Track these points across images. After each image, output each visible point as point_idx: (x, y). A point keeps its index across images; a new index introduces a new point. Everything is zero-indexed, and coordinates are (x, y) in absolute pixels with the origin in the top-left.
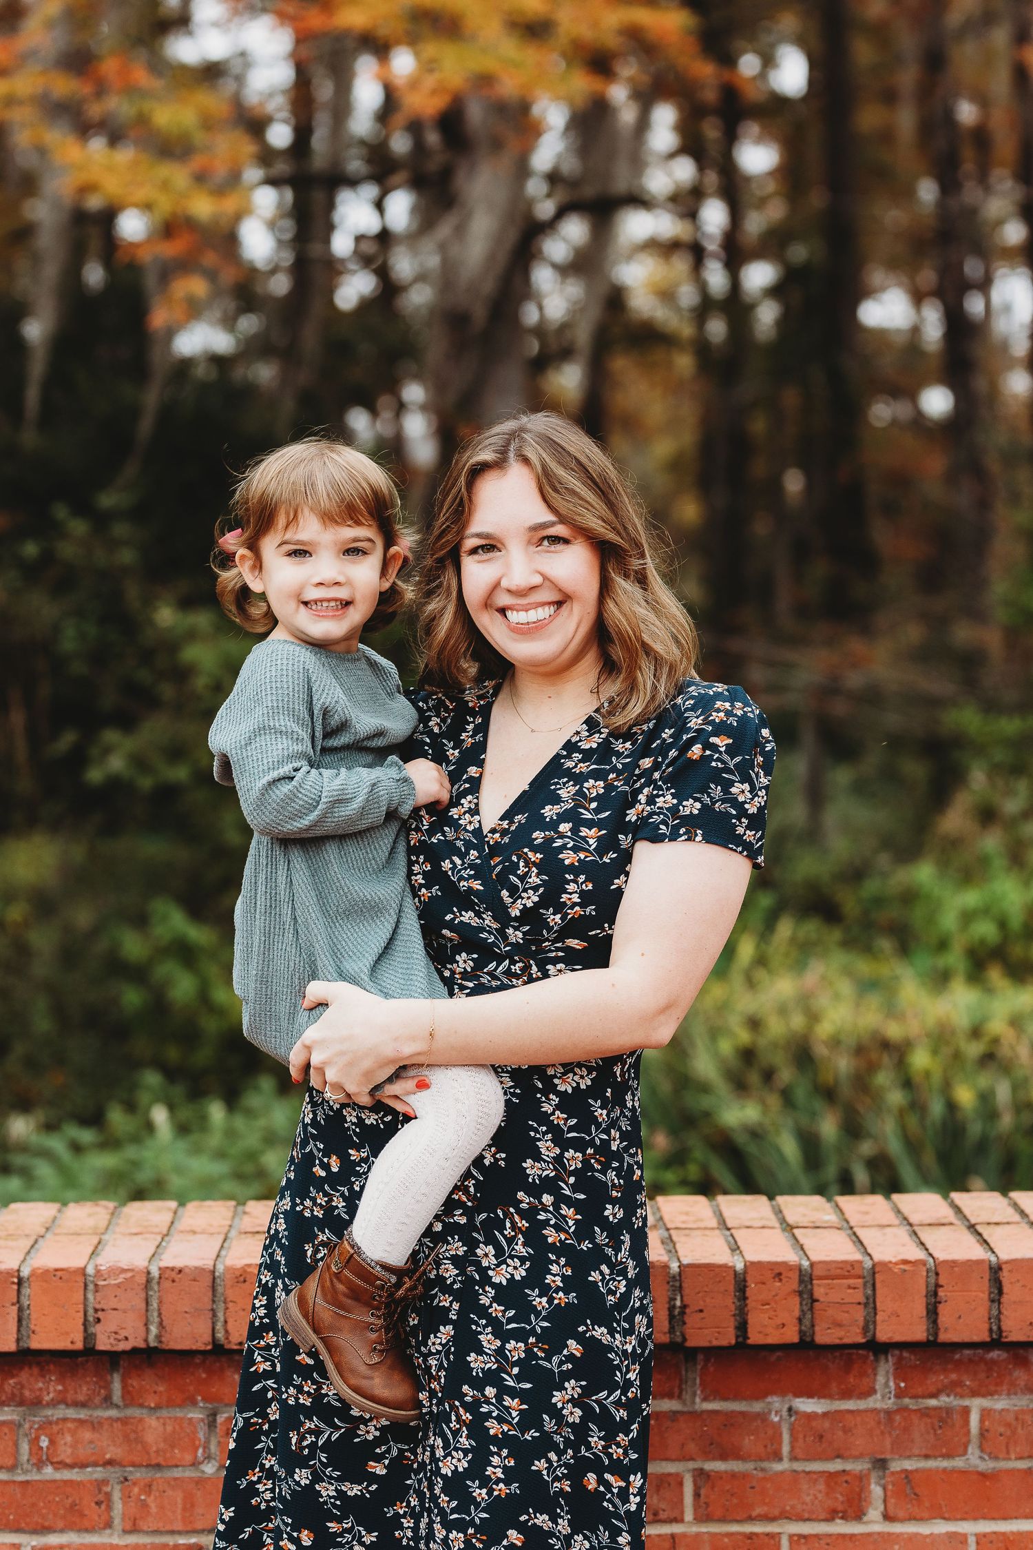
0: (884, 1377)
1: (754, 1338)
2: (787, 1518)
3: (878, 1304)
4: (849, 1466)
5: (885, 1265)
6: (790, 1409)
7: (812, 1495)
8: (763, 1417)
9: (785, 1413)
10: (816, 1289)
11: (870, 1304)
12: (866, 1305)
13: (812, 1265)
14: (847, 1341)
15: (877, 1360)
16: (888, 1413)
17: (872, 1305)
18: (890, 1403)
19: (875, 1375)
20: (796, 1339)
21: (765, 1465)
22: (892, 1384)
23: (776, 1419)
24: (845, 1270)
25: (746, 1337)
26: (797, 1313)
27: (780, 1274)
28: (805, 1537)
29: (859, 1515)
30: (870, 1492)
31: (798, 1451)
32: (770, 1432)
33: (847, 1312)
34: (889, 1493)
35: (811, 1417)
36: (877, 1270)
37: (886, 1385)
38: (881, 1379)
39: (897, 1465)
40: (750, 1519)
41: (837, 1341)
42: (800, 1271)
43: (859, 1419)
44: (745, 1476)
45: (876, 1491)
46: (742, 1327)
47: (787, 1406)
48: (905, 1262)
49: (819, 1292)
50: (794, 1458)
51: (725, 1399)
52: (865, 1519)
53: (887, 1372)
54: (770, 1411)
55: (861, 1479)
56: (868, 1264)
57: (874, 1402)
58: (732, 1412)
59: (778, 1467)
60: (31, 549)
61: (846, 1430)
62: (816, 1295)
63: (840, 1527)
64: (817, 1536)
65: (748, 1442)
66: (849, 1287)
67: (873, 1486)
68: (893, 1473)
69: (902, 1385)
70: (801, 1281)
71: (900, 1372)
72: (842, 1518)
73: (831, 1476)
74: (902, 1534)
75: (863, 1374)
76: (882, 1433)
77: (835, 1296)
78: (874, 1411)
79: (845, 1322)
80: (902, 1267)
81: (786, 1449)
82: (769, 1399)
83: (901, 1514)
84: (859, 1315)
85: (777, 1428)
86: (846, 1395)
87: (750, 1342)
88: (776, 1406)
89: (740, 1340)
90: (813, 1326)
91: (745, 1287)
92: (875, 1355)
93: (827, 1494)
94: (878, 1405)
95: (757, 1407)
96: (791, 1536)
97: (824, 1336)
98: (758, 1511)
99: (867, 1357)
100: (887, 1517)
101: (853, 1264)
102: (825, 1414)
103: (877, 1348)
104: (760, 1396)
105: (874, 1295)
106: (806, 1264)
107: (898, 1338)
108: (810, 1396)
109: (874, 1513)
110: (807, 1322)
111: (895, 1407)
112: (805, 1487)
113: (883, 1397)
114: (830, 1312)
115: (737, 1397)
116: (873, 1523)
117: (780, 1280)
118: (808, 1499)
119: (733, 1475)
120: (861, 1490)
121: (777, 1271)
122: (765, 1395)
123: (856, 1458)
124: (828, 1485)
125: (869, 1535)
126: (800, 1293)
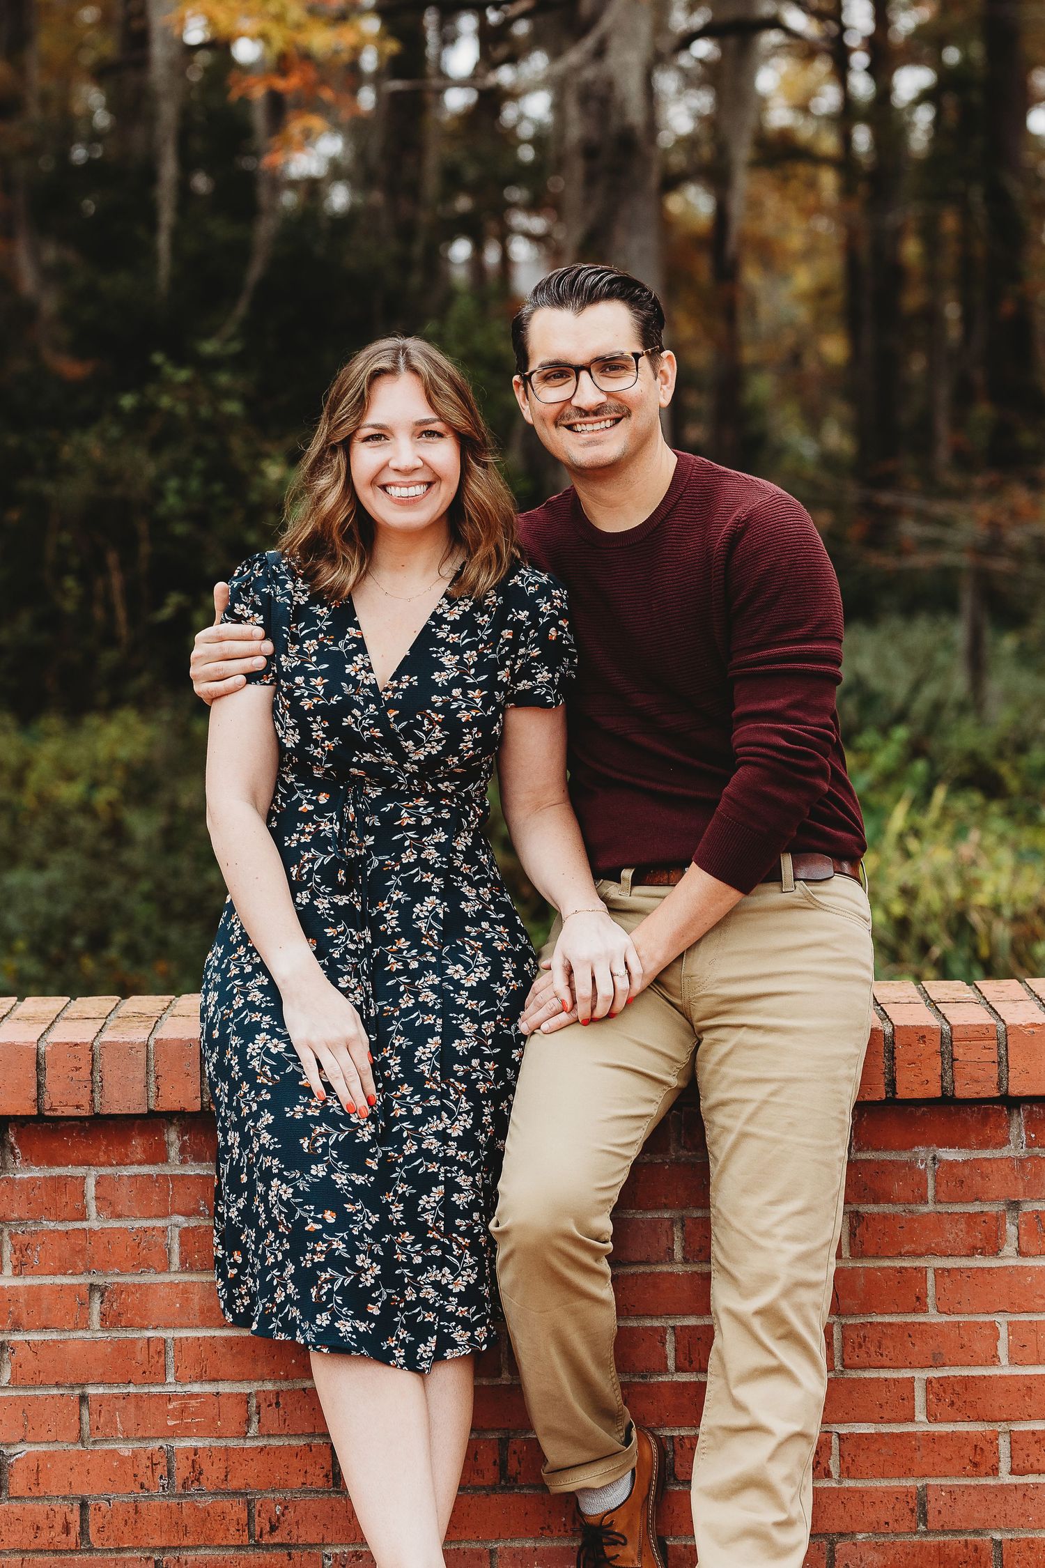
0: (1017, 1128)
1: (902, 1093)
2: (933, 1254)
3: (1010, 1063)
4: (986, 1208)
5: (1016, 1027)
6: (934, 1158)
7: (955, 1233)
8: (910, 1165)
9: (930, 1162)
10: (955, 1049)
11: (1003, 1062)
12: (999, 1063)
13: (951, 1029)
14: (983, 1095)
15: (1010, 1114)
16: (1021, 1160)
17: (1005, 1064)
18: (1022, 1152)
19: (1009, 1127)
20: (939, 1094)
21: (913, 1207)
22: (1024, 1135)
23: (922, 1167)
24: (978, 1034)
25: (895, 1093)
26: (939, 1071)
27: (924, 1037)
28: (948, 1270)
29: (996, 1252)
30: (1006, 1230)
31: (942, 1196)
32: (917, 1179)
33: (983, 1070)
34: (1022, 1232)
35: (952, 1164)
36: (1009, 1032)
37: (1019, 1136)
38: (1014, 1131)
39: (1028, 1207)
40: (900, 1255)
41: (975, 1096)
42: (942, 1034)
43: (994, 1166)
44: (895, 1216)
45: (1011, 1230)
46: (892, 1084)
47: (931, 1155)
48: (1034, 1025)
49: (958, 1052)
50: (938, 1201)
51: (877, 1150)
52: (1001, 1254)
53: (1020, 1124)
54: (917, 1161)
55: (998, 1219)
56: (1002, 1027)
57: (1007, 1151)
58: (883, 1161)
59: (924, 1209)
60: (128, 401)
61: (984, 1176)
62: (956, 1056)
63: (979, 1262)
64: (959, 1269)
65: (897, 1188)
66: (985, 1048)
67: (1008, 1225)
68: (1025, 1214)
69: (1033, 1136)
70: (942, 1043)
71: (1031, 1124)
72: (981, 1254)
73: (971, 1216)
74: (1034, 1267)
75: (999, 1126)
76: (1016, 1178)
77: (972, 1056)
78: (1009, 1159)
79: (981, 1079)
80: (1031, 1029)
81: (931, 1193)
82: (916, 1149)
83: (1033, 1250)
84: (994, 1072)
85: (923, 1174)
86: (983, 1145)
87: (897, 1096)
88: (922, 1155)
89: (890, 1095)
90: (953, 1082)
91: (894, 1048)
92: (1008, 1109)
93: (968, 1233)
94: (1012, 1154)
95: (905, 1156)
96: (936, 1270)
97: (964, 1090)
98: (907, 1248)
99: (1001, 1112)
100: (1021, 1253)
101: (987, 1027)
102: (965, 1162)
103: (1011, 1102)
104: (908, 1146)
105: (1007, 1054)
106: (946, 1027)
107: (1027, 1092)
108: (952, 1147)
109: (1009, 1249)
110: (948, 1079)
111: (1027, 1156)
112: (948, 1226)
113: (1016, 1147)
114: (968, 1069)
115: (888, 1147)
116: (1009, 1258)
117: (924, 1042)
118: (951, 1237)
119: (885, 1217)
120: (998, 1229)
121: (921, 1034)
122: (913, 1147)
123: (993, 1201)
124: (968, 1224)
125: (1006, 1268)
126: (942, 1054)
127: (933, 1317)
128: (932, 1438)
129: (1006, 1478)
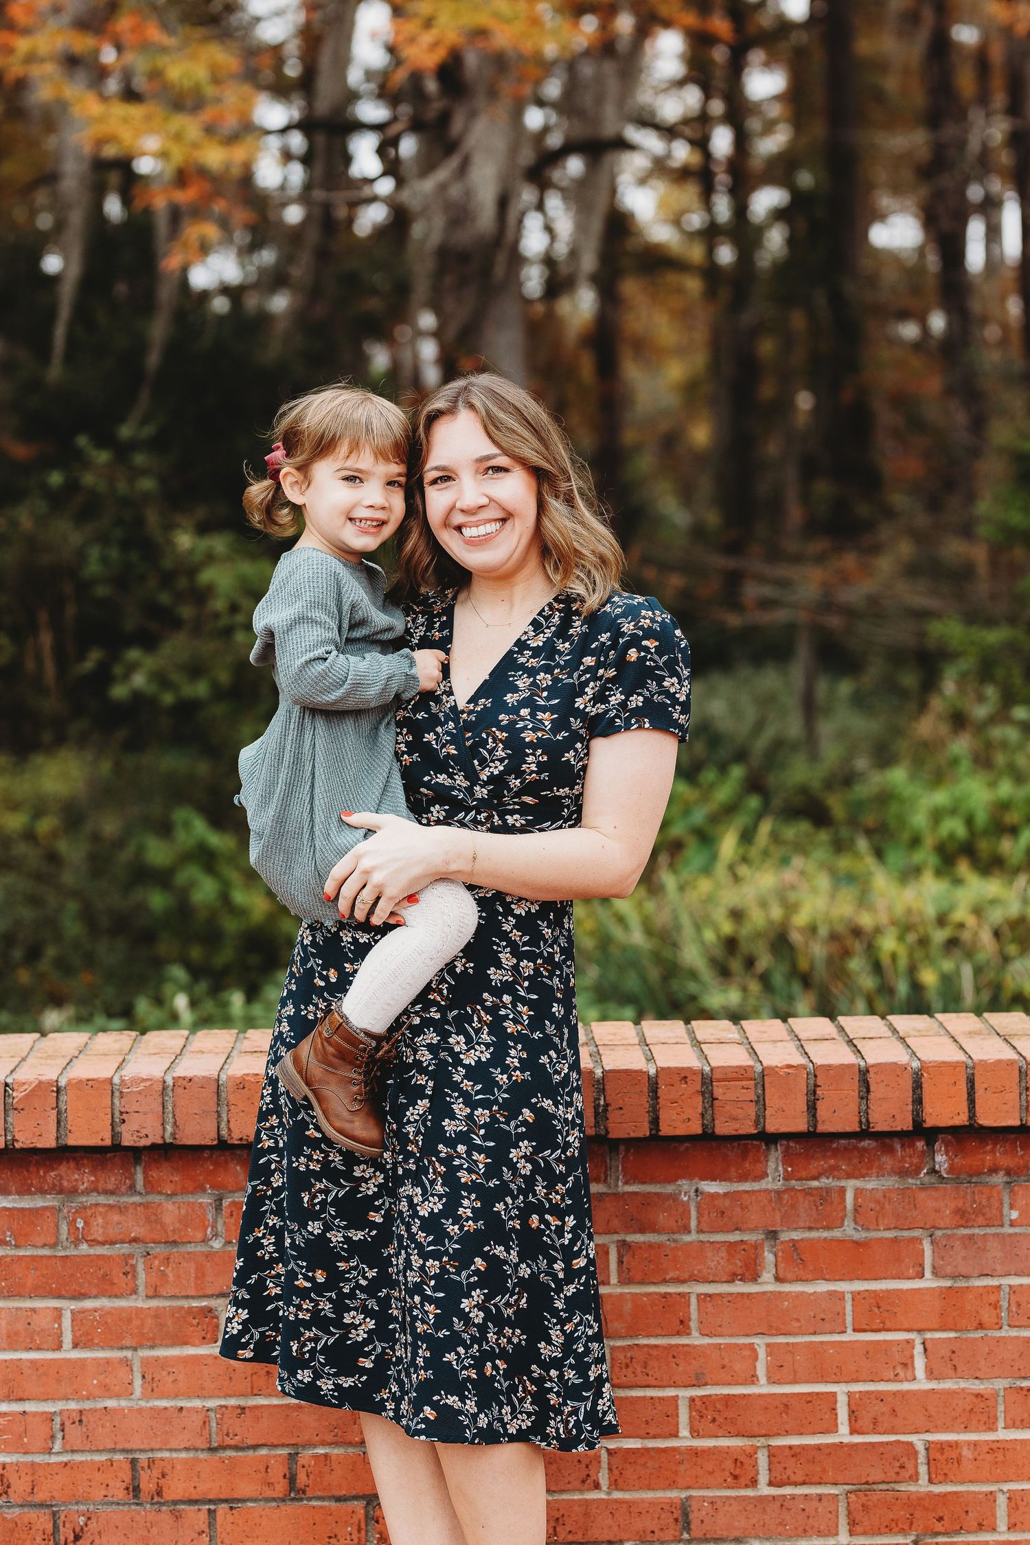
0: (774, 1163)
1: (665, 1130)
2: (695, 1280)
3: (767, 1102)
4: (746, 1237)
5: (772, 1069)
6: (697, 1191)
7: (716, 1261)
8: (674, 1197)
9: (692, 1194)
10: (715, 1089)
11: (761, 1102)
12: (757, 1102)
13: (712, 1070)
14: (741, 1132)
15: (768, 1149)
16: (778, 1192)
17: (762, 1102)
18: (780, 1185)
19: (767, 1161)
20: (699, 1131)
21: (676, 1236)
22: (781, 1168)
23: (686, 1199)
24: (738, 1075)
25: (658, 1130)
26: (700, 1110)
27: (686, 1077)
28: (710, 1296)
29: (754, 1278)
30: (764, 1259)
31: (704, 1226)
32: (680, 1210)
33: (742, 1108)
34: (779, 1259)
35: (714, 1196)
36: (766, 1073)
37: (776, 1170)
38: (771, 1165)
39: (785, 1236)
40: (665, 1281)
41: (734, 1133)
42: (703, 1075)
43: (753, 1197)
44: (660, 1246)
45: (769, 1257)
46: (655, 1122)
47: (694, 1188)
48: (789, 1066)
49: (718, 1092)
50: (700, 1231)
51: (643, 1183)
52: (760, 1280)
53: (777, 1159)
54: (680, 1192)
55: (756, 1247)
56: (759, 1068)
57: (767, 1184)
58: (648, 1193)
59: (687, 1238)
60: (56, 478)
61: (743, 1207)
62: (715, 1095)
63: (739, 1288)
64: (720, 1295)
65: (662, 1218)
66: (743, 1088)
67: (766, 1253)
68: (782, 1242)
69: (790, 1169)
70: (703, 1083)
71: (788, 1158)
72: (741, 1280)
73: (731, 1245)
74: (790, 1292)
75: (758, 1161)
76: (774, 1209)
77: (731, 1096)
78: (766, 1191)
79: (739, 1117)
80: (787, 1070)
81: (693, 1224)
82: (679, 1182)
83: (789, 1276)
84: (752, 1110)
85: (686, 1206)
86: (743, 1178)
87: (661, 1133)
88: (685, 1188)
89: (654, 1132)
90: (713, 1120)
91: (657, 1088)
92: (767, 1145)
93: (728, 1260)
94: (770, 1187)
95: (669, 1189)
96: (698, 1295)
97: (722, 1128)
98: (671, 1275)
99: (760, 1147)
100: (778, 1279)
101: (745, 1069)
102: (726, 1194)
103: (770, 1139)
104: (671, 1180)
105: (764, 1093)
106: (707, 1069)
107: (784, 1129)
108: (713, 1179)
109: (767, 1275)
110: (708, 1117)
111: (784, 1188)
112: (709, 1254)
113: (774, 1179)
114: (727, 1108)
115: (653, 1180)
116: (767, 1284)
117: (686, 1082)
118: (712, 1265)
119: (651, 1246)
120: (756, 1258)
121: (683, 1075)
122: (676, 1180)
123: (752, 1230)
124: (729, 1252)
125: (764, 1293)
126: (703, 1093)
127: (695, 1339)
128: (695, 1453)
129: (764, 1490)
